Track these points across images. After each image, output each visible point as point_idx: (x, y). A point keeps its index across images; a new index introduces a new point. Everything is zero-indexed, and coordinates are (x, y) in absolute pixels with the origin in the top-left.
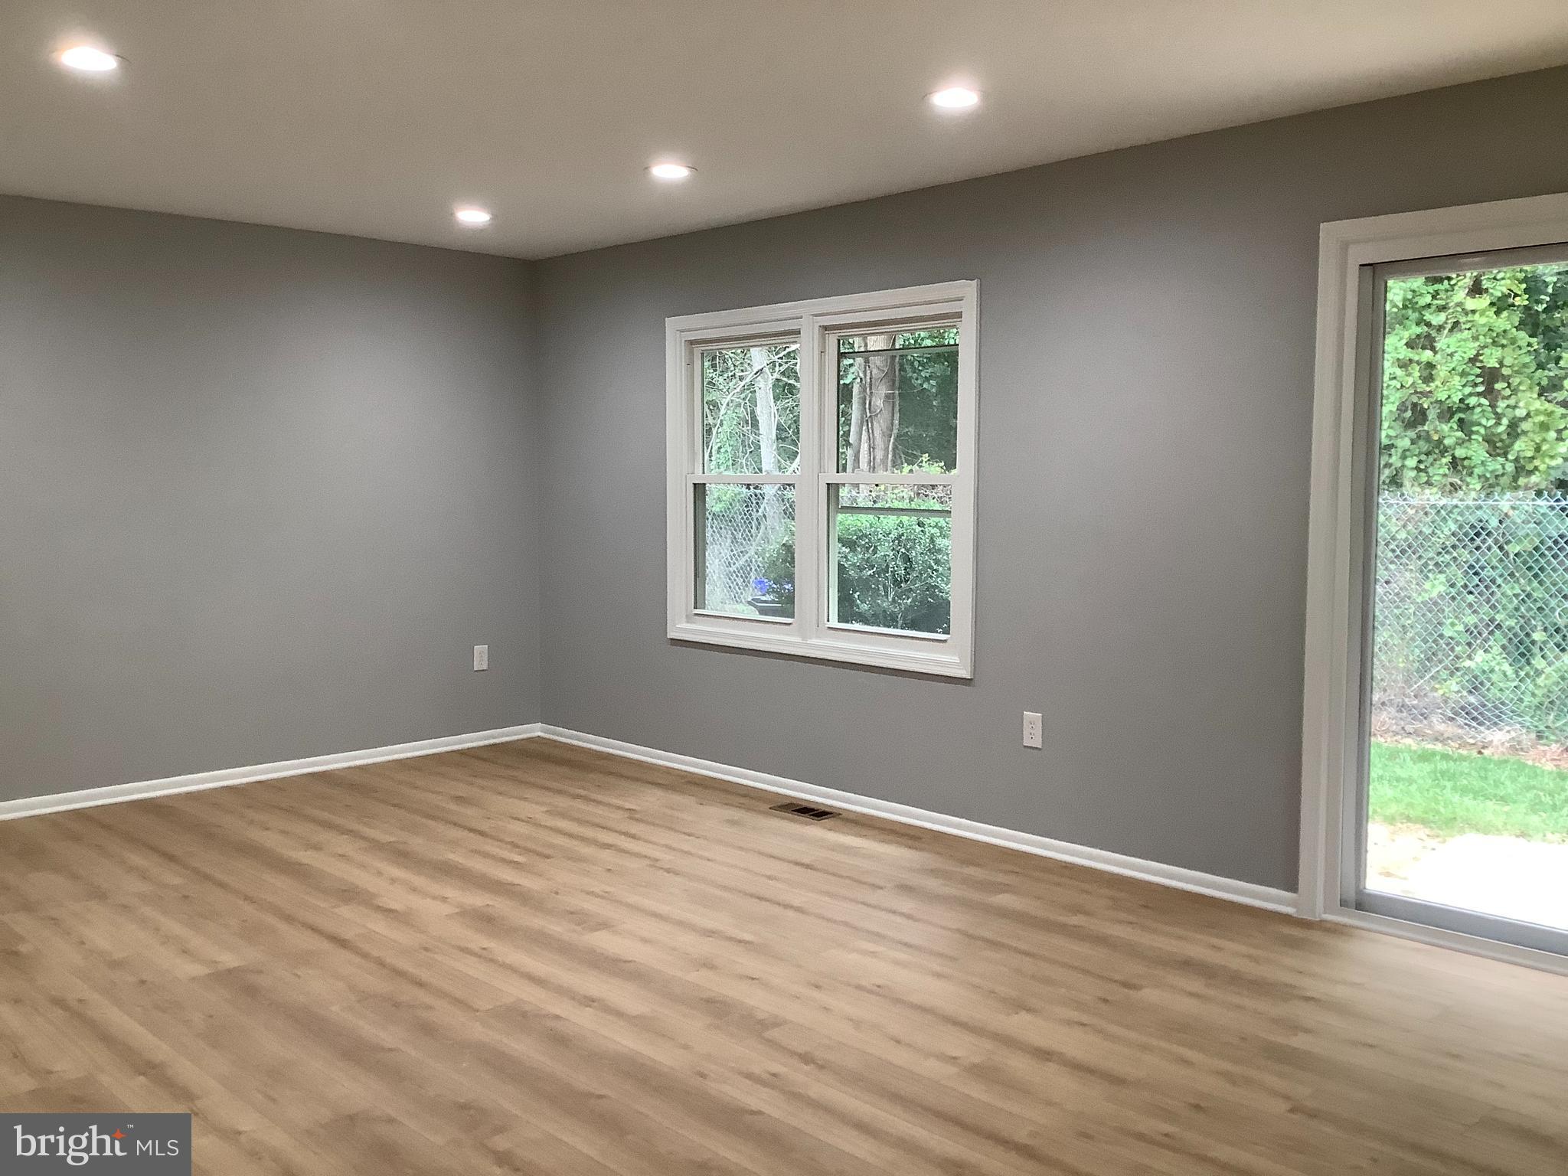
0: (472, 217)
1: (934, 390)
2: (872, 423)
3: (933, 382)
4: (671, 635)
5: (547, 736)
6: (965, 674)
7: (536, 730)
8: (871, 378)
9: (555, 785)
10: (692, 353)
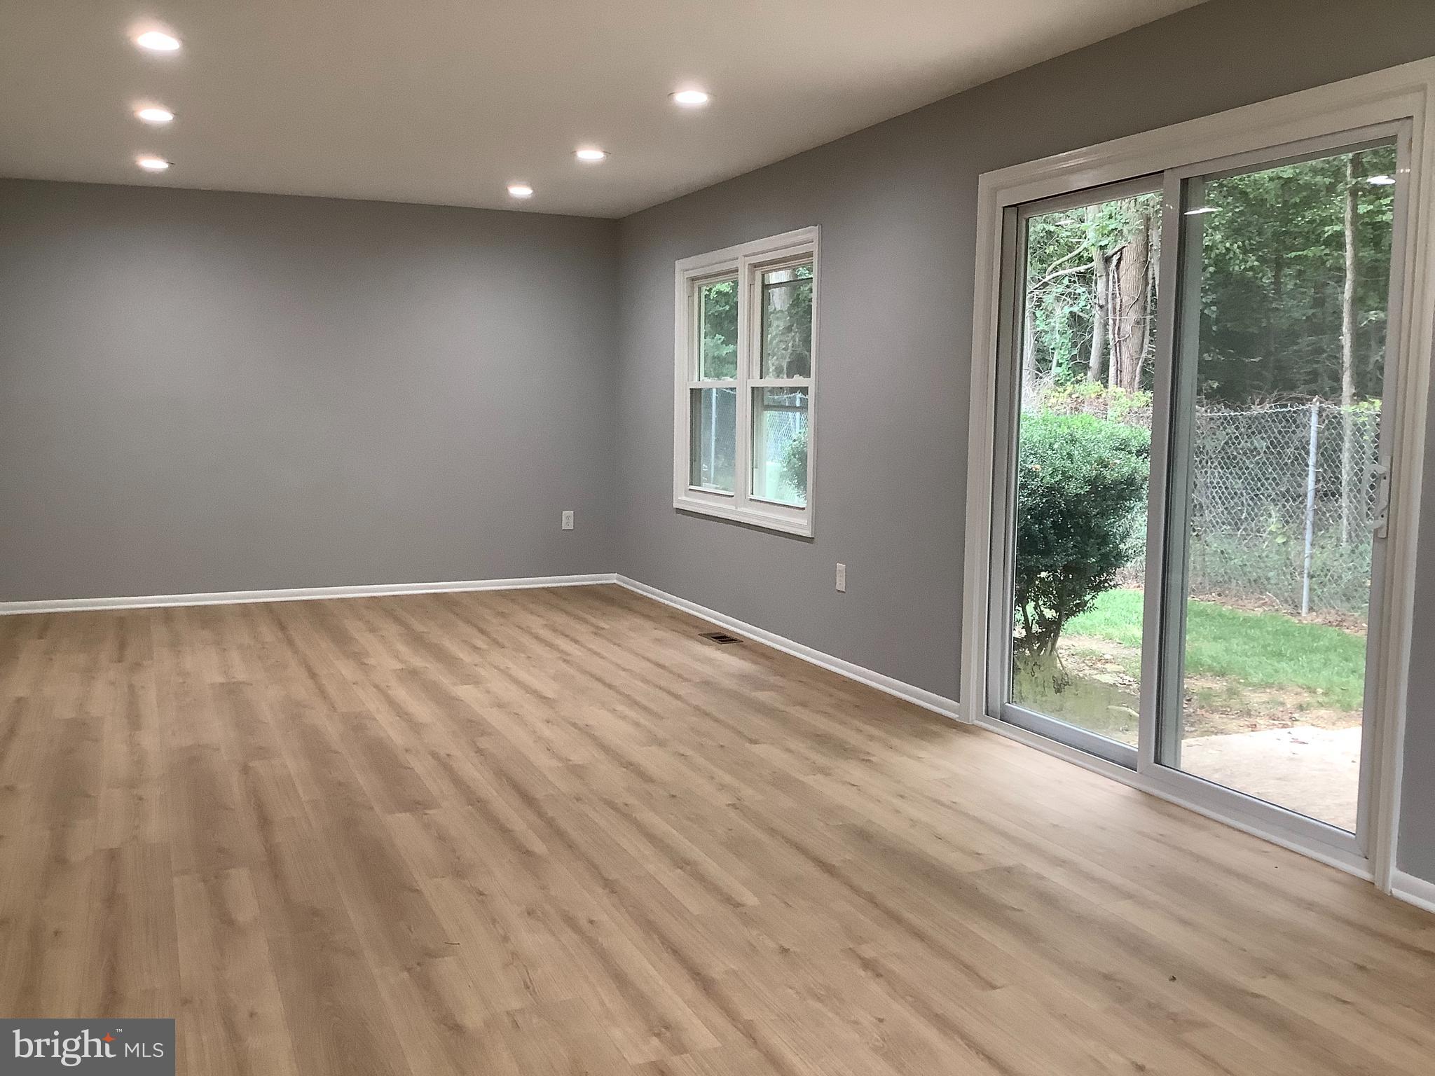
0: (520, 191)
1: (1214, 316)
2: (1120, 346)
3: (1214, 308)
4: (675, 505)
5: (619, 583)
6: (807, 533)
7: (613, 578)
8: (1121, 305)
9: (581, 614)
10: (693, 288)
